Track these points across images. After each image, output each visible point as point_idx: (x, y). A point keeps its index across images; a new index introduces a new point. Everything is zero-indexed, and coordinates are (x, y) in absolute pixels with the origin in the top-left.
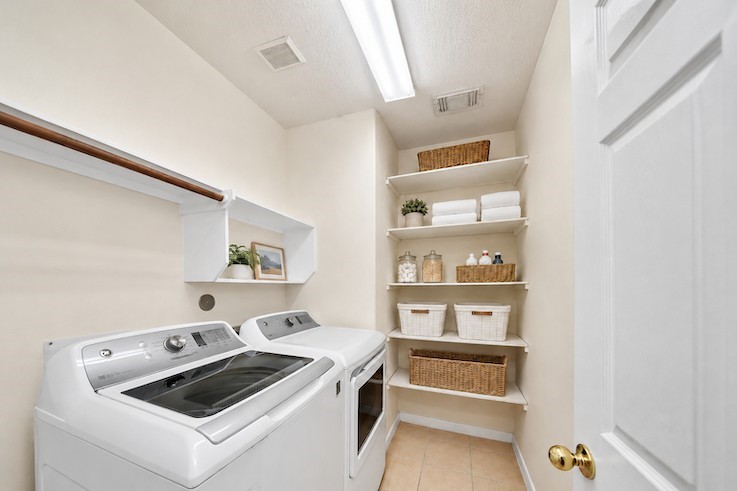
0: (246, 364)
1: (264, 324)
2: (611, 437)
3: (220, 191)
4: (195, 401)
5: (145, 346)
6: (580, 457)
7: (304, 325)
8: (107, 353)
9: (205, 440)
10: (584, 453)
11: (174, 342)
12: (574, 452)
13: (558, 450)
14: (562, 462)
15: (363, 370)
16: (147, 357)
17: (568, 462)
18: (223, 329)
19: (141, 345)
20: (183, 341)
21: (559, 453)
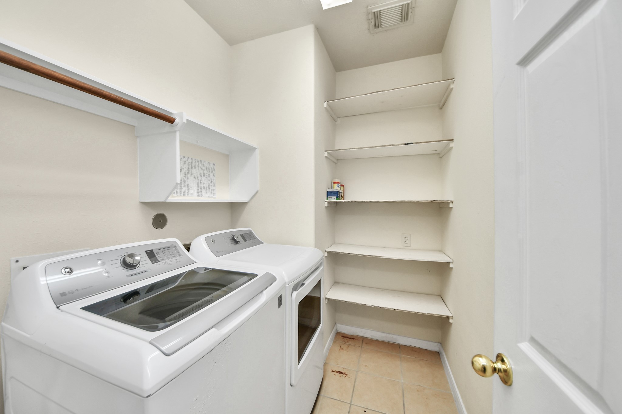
0: (196, 279)
1: (211, 242)
2: (526, 347)
3: (171, 113)
4: (150, 315)
5: (103, 264)
6: (499, 365)
7: (248, 242)
8: (68, 270)
9: (158, 352)
10: (503, 361)
11: (129, 260)
12: (494, 360)
13: (480, 358)
14: (484, 369)
15: (303, 284)
16: (106, 275)
17: (489, 371)
18: (175, 247)
19: (100, 262)
20: (138, 258)
21: (482, 362)
